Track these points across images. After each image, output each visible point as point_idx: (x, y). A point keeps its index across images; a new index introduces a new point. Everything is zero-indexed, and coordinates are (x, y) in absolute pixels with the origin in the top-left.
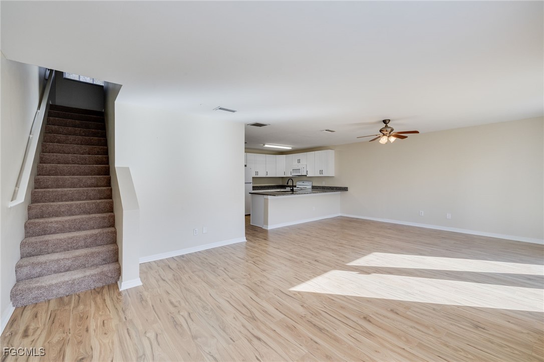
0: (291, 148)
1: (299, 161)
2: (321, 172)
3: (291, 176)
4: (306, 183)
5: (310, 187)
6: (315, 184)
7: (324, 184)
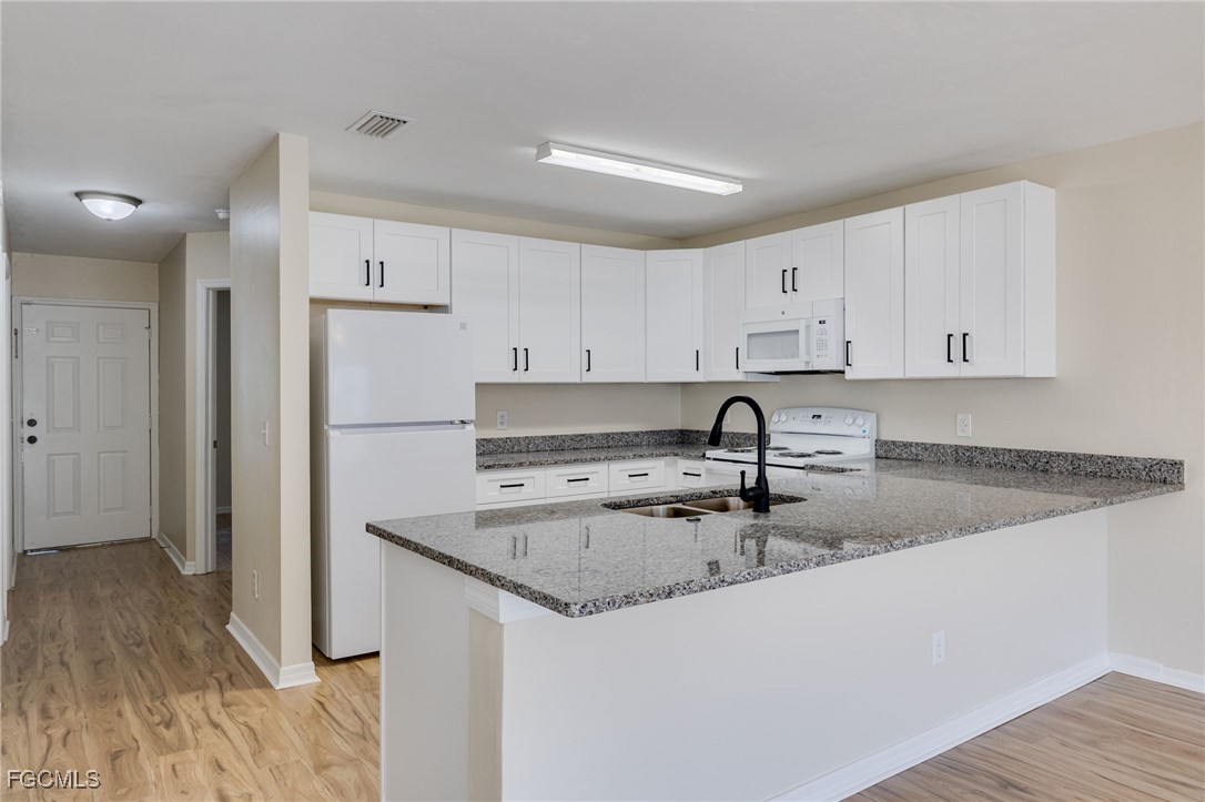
0: (739, 188)
1: (789, 280)
2: (958, 346)
3: (738, 376)
4: (834, 423)
5: (865, 448)
6: (903, 431)
7: (967, 431)
